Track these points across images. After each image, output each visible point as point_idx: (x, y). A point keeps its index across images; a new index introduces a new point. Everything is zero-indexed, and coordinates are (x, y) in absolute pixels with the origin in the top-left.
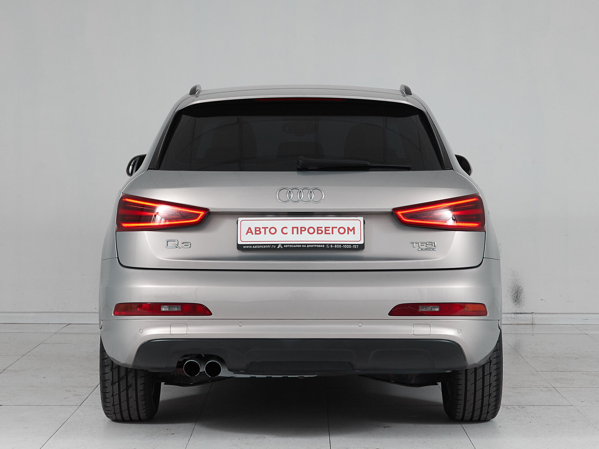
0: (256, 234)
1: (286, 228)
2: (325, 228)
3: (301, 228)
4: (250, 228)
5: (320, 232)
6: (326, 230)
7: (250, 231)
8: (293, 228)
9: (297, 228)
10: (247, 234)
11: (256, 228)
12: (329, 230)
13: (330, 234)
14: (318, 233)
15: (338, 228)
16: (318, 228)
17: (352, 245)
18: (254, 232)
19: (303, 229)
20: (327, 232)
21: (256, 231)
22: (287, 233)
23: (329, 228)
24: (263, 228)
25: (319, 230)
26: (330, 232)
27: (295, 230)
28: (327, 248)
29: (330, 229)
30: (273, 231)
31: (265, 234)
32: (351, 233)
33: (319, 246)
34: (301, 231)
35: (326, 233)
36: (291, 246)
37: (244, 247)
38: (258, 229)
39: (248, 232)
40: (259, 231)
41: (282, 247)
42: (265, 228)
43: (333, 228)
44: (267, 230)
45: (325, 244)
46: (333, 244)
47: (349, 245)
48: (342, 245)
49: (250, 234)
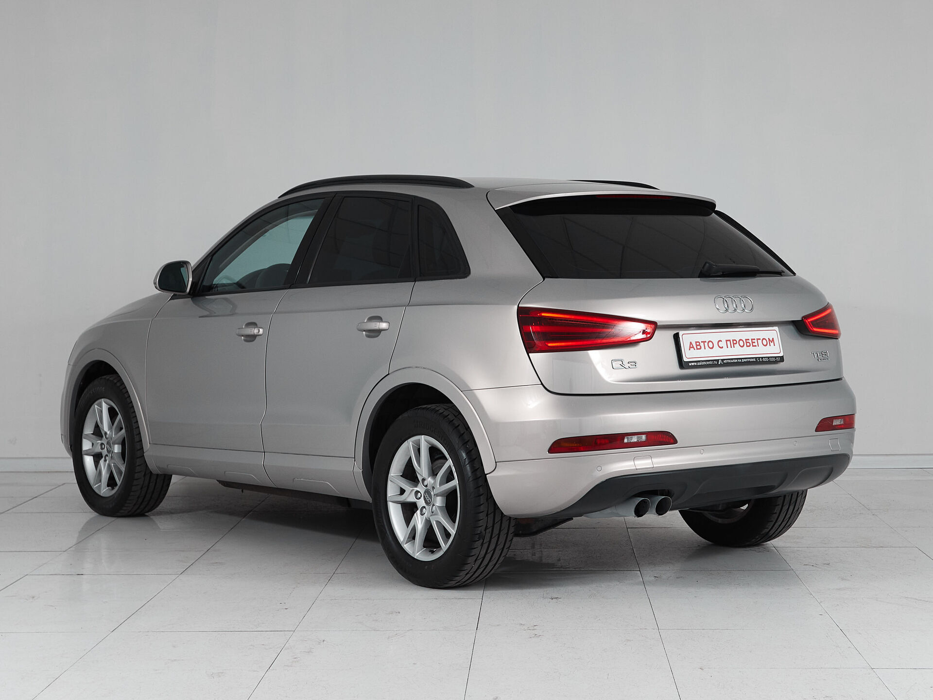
0: (697, 349)
1: (721, 341)
3: (733, 340)
4: (691, 343)
5: (748, 344)
6: (753, 343)
7: (691, 346)
8: (727, 341)
9: (730, 340)
10: (690, 350)
11: (696, 342)
12: (754, 342)
13: (756, 346)
14: (747, 346)
15: (761, 339)
16: (746, 340)
17: (775, 357)
18: (696, 348)
19: (735, 342)
20: (754, 344)
21: (697, 345)
22: (722, 347)
23: (754, 339)
24: (702, 342)
25: (748, 343)
26: (756, 344)
27: (728, 342)
28: (758, 361)
29: (756, 341)
30: (711, 345)
31: (705, 349)
32: (772, 344)
33: (752, 360)
34: (734, 344)
35: (753, 346)
36: (729, 361)
37: (690, 364)
38: (698, 344)
39: (690, 347)
40: (699, 345)
41: (722, 363)
42: (704, 342)
43: (757, 339)
44: (706, 344)
45: (756, 358)
46: (762, 358)
47: (773, 357)
48: (768, 357)
49: (692, 349)
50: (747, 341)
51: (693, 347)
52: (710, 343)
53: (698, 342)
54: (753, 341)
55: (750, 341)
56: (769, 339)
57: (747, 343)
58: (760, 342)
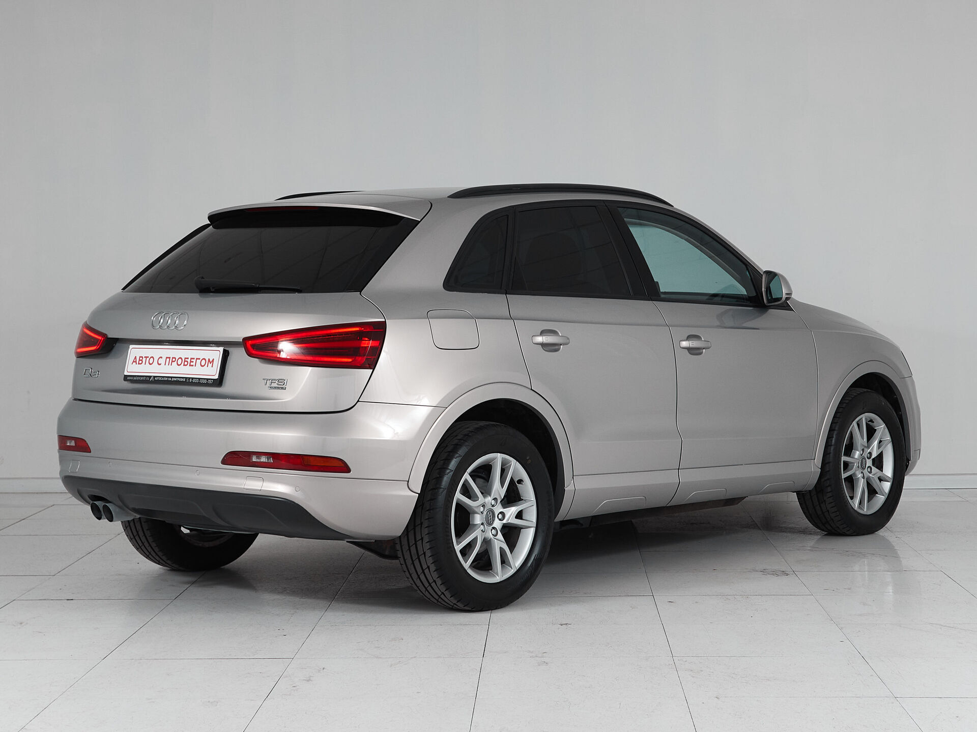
0: (139, 364)
1: (161, 357)
2: (191, 359)
3: (173, 358)
4: (135, 358)
5: (186, 363)
6: (191, 362)
8: (167, 358)
9: (170, 358)
10: (132, 364)
11: (140, 357)
12: (193, 362)
13: (193, 366)
14: (184, 365)
15: (201, 359)
16: (185, 358)
17: (207, 379)
19: (174, 360)
20: (192, 364)
21: (140, 360)
22: (161, 364)
23: (194, 359)
24: (145, 357)
26: (194, 364)
27: (168, 359)
28: (188, 381)
29: (194, 361)
30: (151, 360)
31: (145, 364)
32: (210, 365)
33: (182, 380)
34: (172, 361)
35: (190, 365)
36: (160, 379)
37: (128, 378)
38: (141, 359)
39: (134, 362)
40: (142, 360)
41: (153, 380)
42: (146, 357)
43: (197, 359)
44: (148, 359)
45: (186, 378)
46: (193, 378)
47: (205, 379)
48: (199, 379)
49: (135, 363)
50: (186, 360)
51: (136, 362)
52: (152, 359)
53: (142, 357)
54: (192, 360)
55: (189, 360)
56: (209, 359)
57: (185, 361)
58: (198, 361)
